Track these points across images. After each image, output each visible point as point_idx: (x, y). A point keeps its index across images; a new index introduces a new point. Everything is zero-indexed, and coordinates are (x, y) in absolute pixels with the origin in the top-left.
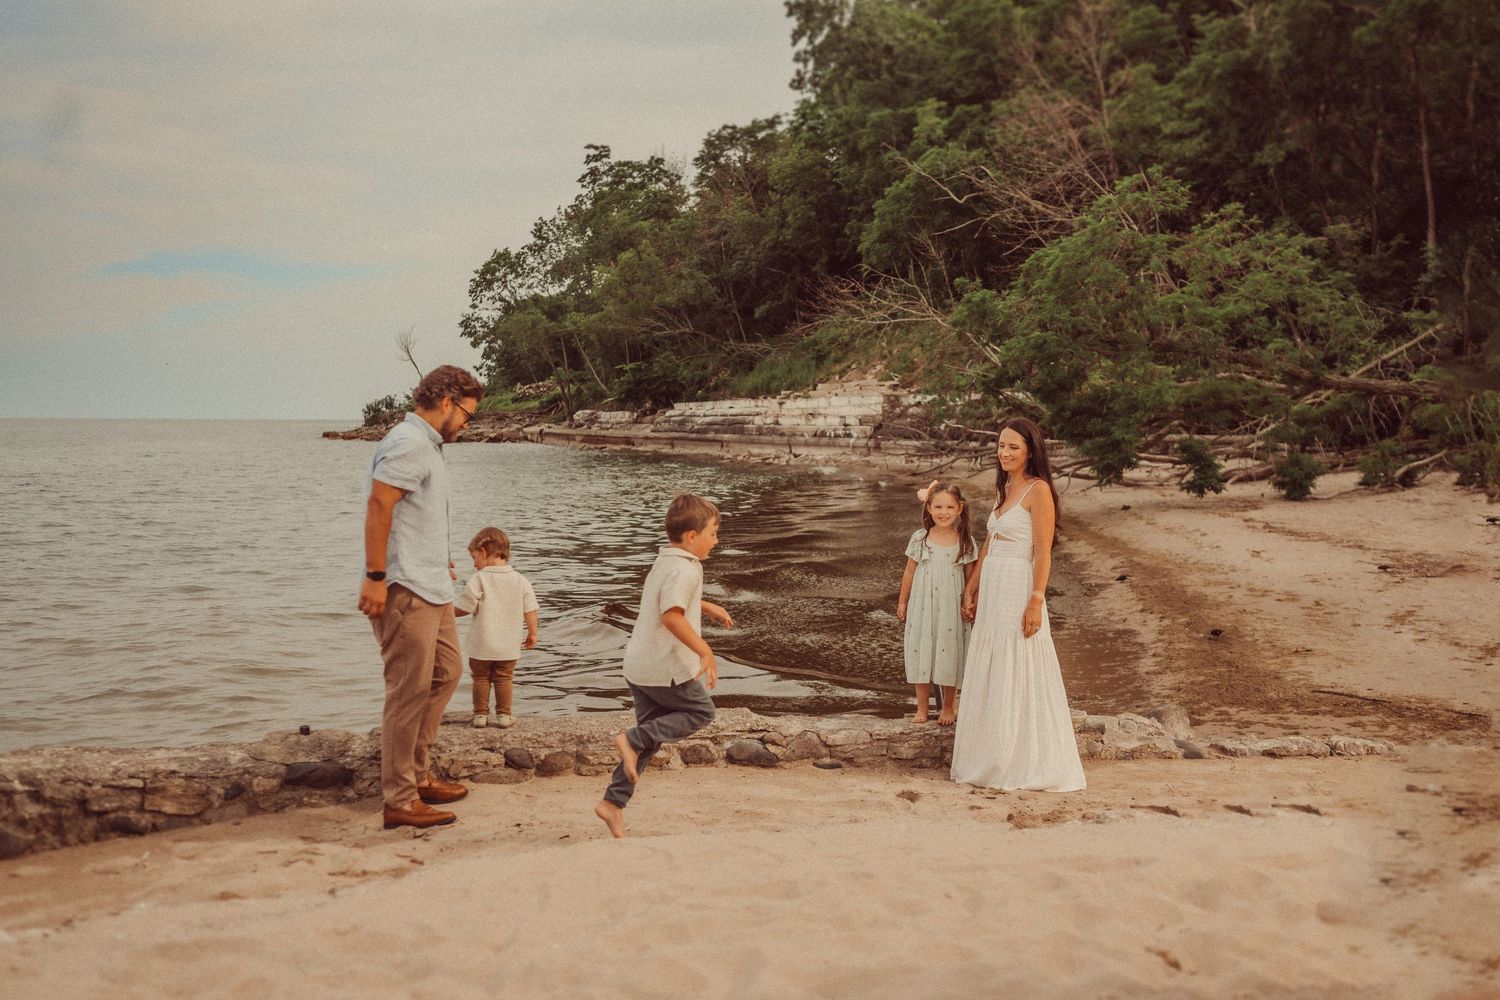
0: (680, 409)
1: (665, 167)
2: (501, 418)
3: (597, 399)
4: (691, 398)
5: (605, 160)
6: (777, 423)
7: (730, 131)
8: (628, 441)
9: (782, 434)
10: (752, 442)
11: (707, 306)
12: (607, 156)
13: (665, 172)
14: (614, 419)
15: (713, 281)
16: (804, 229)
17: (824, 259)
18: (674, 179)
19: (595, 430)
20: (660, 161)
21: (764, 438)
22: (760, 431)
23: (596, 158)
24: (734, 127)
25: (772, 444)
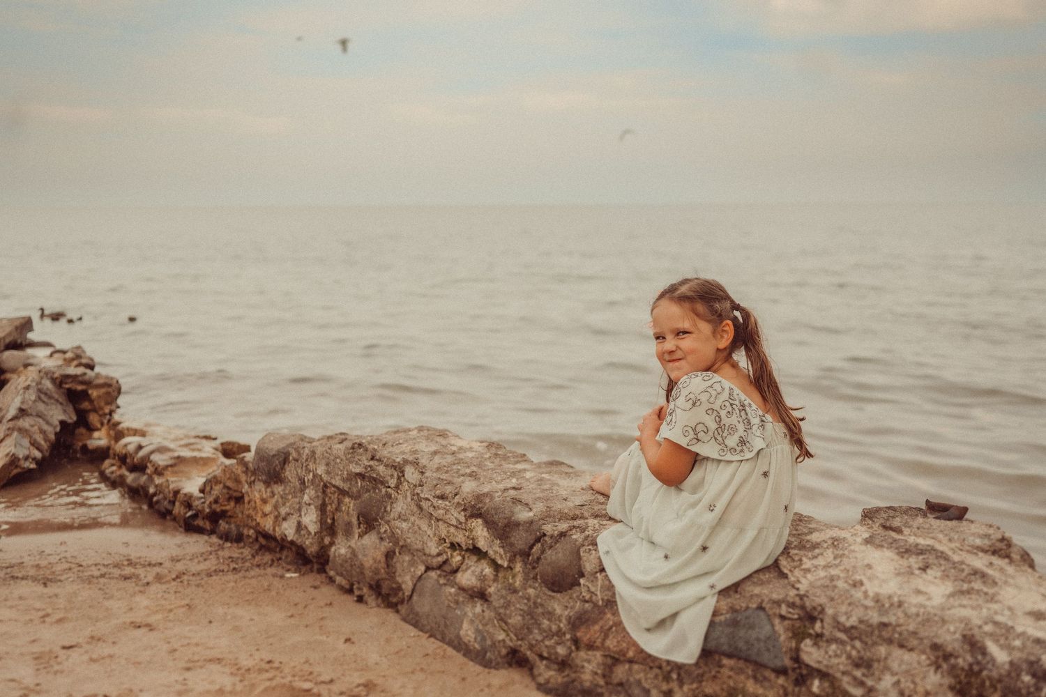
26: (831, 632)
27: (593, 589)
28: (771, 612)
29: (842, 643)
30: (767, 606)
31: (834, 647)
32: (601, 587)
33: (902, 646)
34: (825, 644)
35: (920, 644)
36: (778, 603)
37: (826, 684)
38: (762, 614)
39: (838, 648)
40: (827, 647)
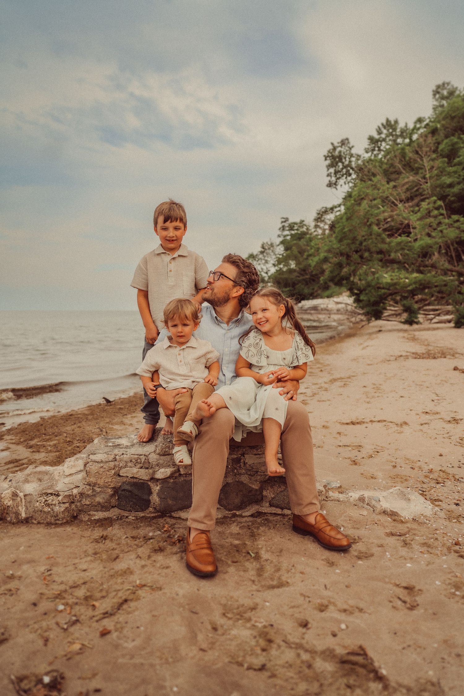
1: (304, 223)
5: (287, 222)
6: (327, 307)
7: (325, 209)
9: (328, 310)
10: (320, 313)
12: (288, 221)
13: (305, 225)
18: (308, 227)
20: (303, 221)
21: (323, 312)
22: (322, 310)
23: (285, 222)
24: (326, 208)
25: (324, 314)
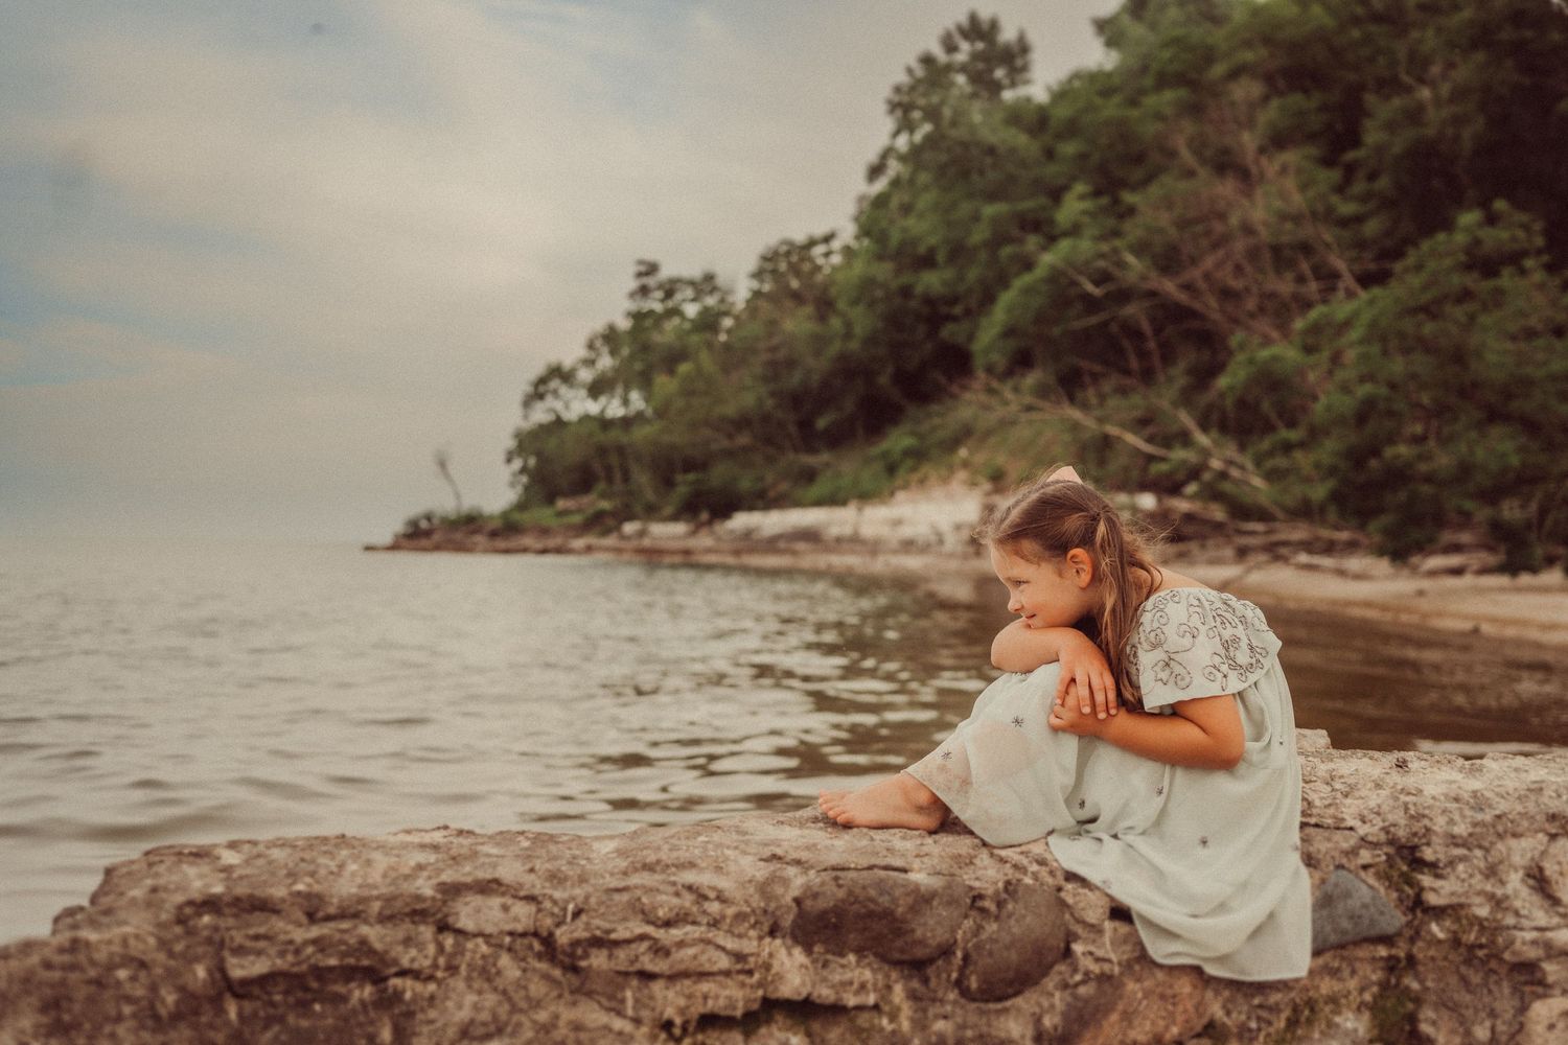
0: (741, 521)
1: (717, 283)
2: (545, 532)
3: (651, 512)
4: (751, 508)
5: (655, 276)
6: (856, 532)
7: (787, 246)
8: (687, 552)
10: (833, 551)
11: (766, 418)
12: (657, 272)
13: (717, 287)
14: (668, 532)
15: (773, 394)
16: (871, 340)
17: (890, 370)
18: (725, 293)
19: (646, 542)
20: (713, 277)
22: (837, 540)
23: (647, 274)
24: (791, 243)
26: (1446, 852)
27: (1100, 953)
28: (1352, 868)
29: (1462, 859)
30: (1344, 861)
31: (1461, 867)
32: (1112, 943)
33: (1515, 835)
34: (1449, 870)
35: (1532, 824)
36: (1353, 852)
37: (1448, 923)
38: (1345, 873)
39: (1465, 867)
40: (1454, 869)
